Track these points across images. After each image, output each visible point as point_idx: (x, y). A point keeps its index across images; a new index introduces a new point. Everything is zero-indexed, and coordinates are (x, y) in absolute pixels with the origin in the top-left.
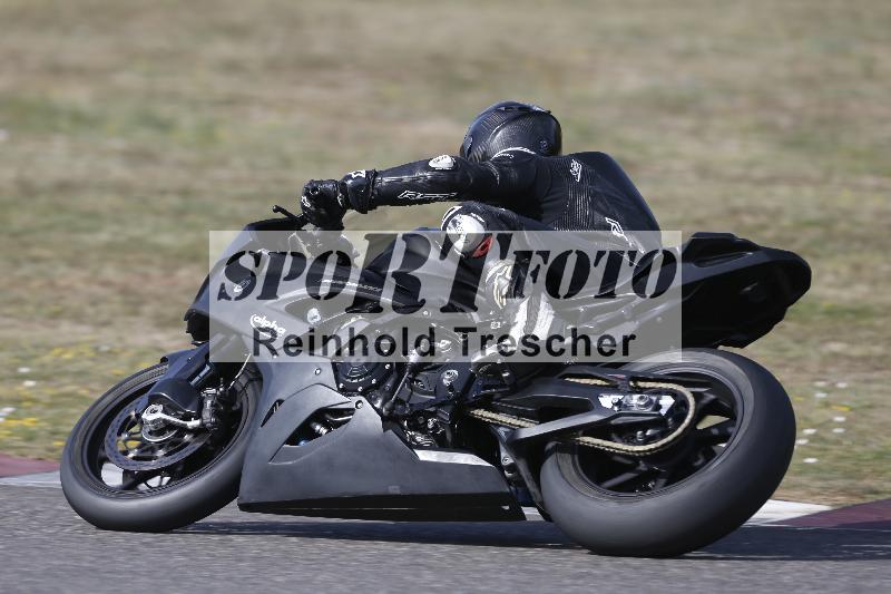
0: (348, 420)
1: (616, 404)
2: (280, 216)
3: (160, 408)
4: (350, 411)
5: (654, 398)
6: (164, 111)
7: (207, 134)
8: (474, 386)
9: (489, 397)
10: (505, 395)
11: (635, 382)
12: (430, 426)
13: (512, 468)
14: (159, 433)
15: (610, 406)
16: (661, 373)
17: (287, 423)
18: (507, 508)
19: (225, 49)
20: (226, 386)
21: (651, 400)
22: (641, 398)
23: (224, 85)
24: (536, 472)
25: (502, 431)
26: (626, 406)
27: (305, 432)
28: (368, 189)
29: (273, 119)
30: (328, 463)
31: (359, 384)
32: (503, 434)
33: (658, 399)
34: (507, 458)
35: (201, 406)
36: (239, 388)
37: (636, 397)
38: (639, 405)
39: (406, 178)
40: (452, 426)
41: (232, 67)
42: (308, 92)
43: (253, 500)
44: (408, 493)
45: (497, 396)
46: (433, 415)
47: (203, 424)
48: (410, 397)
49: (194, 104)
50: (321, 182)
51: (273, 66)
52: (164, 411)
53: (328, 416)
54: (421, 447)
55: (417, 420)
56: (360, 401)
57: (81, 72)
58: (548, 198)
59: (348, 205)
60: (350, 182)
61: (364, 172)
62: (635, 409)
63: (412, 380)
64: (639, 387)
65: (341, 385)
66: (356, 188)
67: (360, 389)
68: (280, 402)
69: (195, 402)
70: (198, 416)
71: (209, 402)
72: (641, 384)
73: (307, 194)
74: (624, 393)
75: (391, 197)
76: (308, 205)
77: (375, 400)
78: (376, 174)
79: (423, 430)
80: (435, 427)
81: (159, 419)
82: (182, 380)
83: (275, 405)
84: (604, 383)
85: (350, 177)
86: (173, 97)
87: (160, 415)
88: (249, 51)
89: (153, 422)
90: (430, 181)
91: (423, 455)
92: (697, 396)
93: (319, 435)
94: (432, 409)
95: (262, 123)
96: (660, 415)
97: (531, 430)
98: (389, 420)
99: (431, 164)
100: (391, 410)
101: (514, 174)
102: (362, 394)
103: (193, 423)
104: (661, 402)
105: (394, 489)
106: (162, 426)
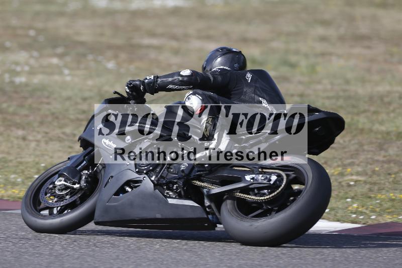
0: (139, 185)
1: (251, 179)
2: (116, 96)
3: (63, 179)
4: (140, 181)
5: (268, 176)
6: (293, 59)
7: (312, 69)
8: (194, 171)
9: (200, 176)
10: (207, 174)
11: (262, 170)
12: (175, 188)
13: (209, 207)
14: (62, 190)
15: (249, 180)
16: (274, 166)
17: (114, 186)
18: (206, 225)
19: (320, 31)
20: (93, 170)
21: (267, 177)
22: (262, 176)
23: (320, 47)
24: (219, 208)
25: (205, 191)
26: (256, 180)
27: (121, 190)
28: (154, 84)
29: (342, 62)
30: (131, 204)
31: (144, 170)
32: (205, 192)
33: (270, 177)
34: (207, 203)
35: (80, 179)
36: (98, 171)
37: (261, 176)
38: (262, 180)
39: (170, 79)
40: (183, 188)
41: (323, 39)
42: (357, 50)
43: (100, 220)
44: (164, 217)
45: (204, 175)
46: (176, 183)
47: (80, 187)
48: (167, 175)
49: (306, 56)
50: (134, 81)
51: (342, 39)
52: (65, 181)
53: (131, 183)
54: (170, 197)
55: (169, 185)
56: (145, 177)
57: (255, 41)
58: (235, 89)
59: (145, 91)
60: (146, 81)
61: (153, 76)
62: (260, 181)
63: (169, 168)
64: (263, 172)
65: (137, 170)
66: (149, 83)
67: (145, 172)
68: (112, 177)
69: (78, 177)
70: (79, 183)
71: (84, 177)
72: (264, 170)
73: (128, 86)
74: (256, 174)
75: (164, 88)
76: (128, 91)
77: (152, 177)
78: (158, 77)
79: (172, 190)
80: (177, 189)
81: (62, 184)
82: (73, 167)
83: (110, 178)
84: (249, 170)
85: (146, 79)
86: (297, 52)
87: (63, 182)
88: (331, 32)
89: (60, 185)
90: (181, 81)
91: (170, 201)
92: (288, 176)
93: (128, 192)
94: (175, 181)
95: (337, 64)
96: (270, 184)
97: (216, 190)
98: (157, 185)
99: (181, 73)
100: (158, 181)
101: (220, 78)
102: (146, 174)
103: (77, 186)
104: (271, 178)
105: (158, 216)
106: (64, 187)
